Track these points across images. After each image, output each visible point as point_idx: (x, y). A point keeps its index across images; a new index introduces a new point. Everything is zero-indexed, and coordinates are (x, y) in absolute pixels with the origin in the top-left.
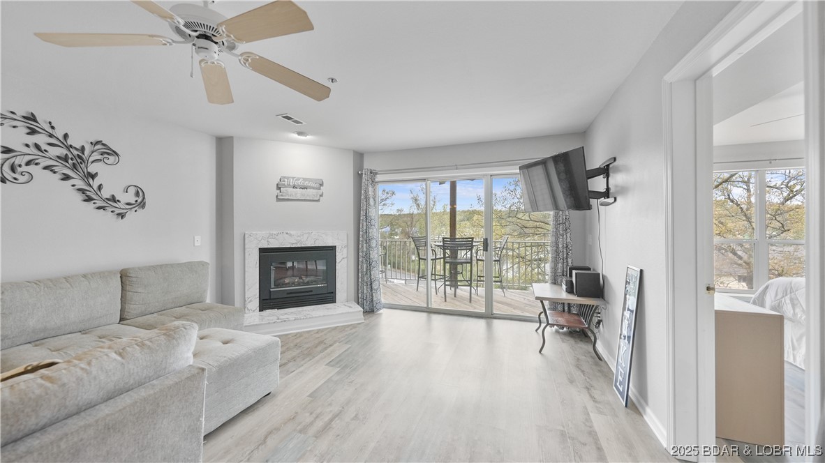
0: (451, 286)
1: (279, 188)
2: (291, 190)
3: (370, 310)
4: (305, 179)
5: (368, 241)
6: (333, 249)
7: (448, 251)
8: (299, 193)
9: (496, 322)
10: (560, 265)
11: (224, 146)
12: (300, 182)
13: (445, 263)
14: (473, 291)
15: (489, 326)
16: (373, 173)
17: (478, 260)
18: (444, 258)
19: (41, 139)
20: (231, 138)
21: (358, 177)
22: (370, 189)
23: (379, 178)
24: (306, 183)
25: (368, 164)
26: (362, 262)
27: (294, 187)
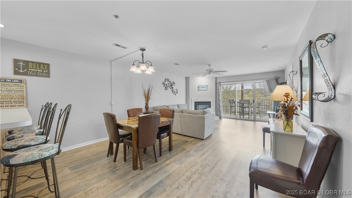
0: (242, 115)
1: (198, 88)
2: (201, 88)
3: (220, 118)
4: (204, 85)
5: (219, 100)
6: (210, 102)
7: (241, 104)
8: (203, 89)
9: (256, 122)
10: (276, 106)
11: (187, 79)
12: (203, 86)
13: (240, 107)
14: (250, 117)
15: (255, 123)
16: (220, 83)
17: (251, 107)
18: (240, 106)
19: (169, 82)
20: (189, 77)
21: (216, 84)
22: (220, 87)
23: (221, 84)
24: (204, 86)
25: (218, 81)
26: (217, 106)
27: (202, 87)
